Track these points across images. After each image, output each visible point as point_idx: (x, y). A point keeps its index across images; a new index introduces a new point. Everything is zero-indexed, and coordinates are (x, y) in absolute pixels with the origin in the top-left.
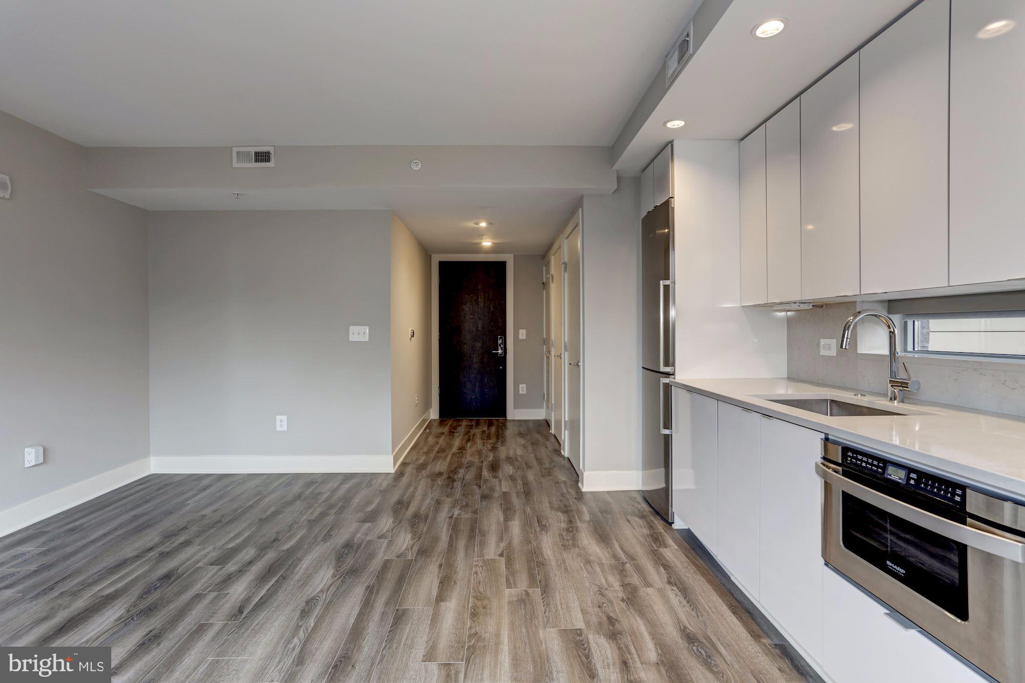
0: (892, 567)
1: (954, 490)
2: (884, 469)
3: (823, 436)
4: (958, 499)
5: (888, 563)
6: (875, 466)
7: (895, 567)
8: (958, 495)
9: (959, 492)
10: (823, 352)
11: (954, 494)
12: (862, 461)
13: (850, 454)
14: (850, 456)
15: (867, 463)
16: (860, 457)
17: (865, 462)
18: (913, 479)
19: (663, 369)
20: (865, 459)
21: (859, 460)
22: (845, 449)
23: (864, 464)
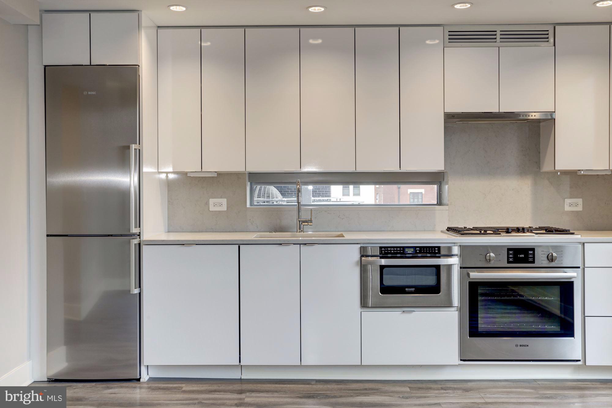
0: (408, 290)
1: (435, 249)
2: (404, 250)
3: (359, 246)
4: (437, 251)
5: (406, 289)
6: (399, 250)
7: (410, 289)
8: (437, 250)
9: (437, 249)
10: (212, 208)
11: (435, 250)
12: (391, 250)
13: (383, 249)
14: (383, 250)
15: (394, 250)
16: (389, 249)
17: (392, 250)
18: (418, 250)
19: (134, 230)
20: (392, 249)
21: (389, 250)
22: (381, 248)
23: (392, 252)
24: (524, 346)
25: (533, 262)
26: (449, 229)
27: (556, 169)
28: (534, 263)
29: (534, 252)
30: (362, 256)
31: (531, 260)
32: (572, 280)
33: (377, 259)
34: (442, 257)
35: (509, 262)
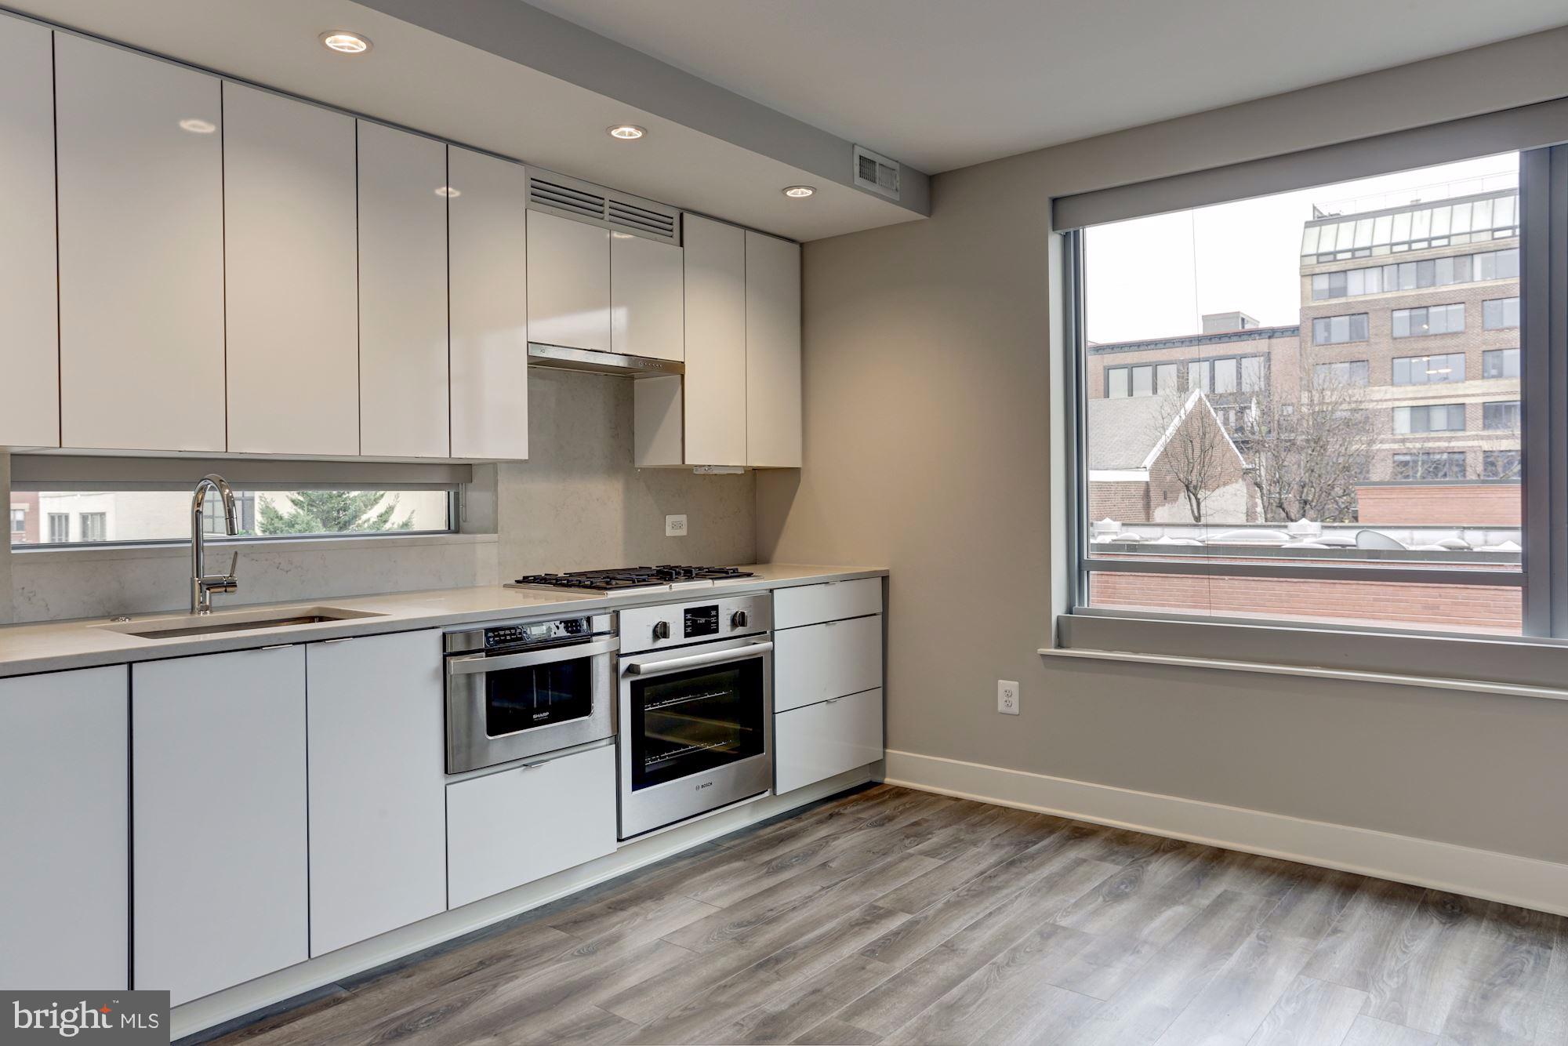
0: (537, 717)
3: (439, 633)
5: (535, 716)
7: (541, 714)
12: (505, 635)
13: (490, 634)
14: (490, 637)
15: (511, 635)
16: (502, 633)
17: (508, 635)
20: (508, 632)
21: (503, 636)
22: (487, 630)
23: (508, 638)
24: (707, 785)
25: (716, 631)
26: (526, 580)
27: (687, 462)
28: (718, 632)
29: (717, 612)
30: (446, 655)
31: (713, 626)
32: (759, 656)
33: (481, 658)
34: (594, 638)
35: (687, 635)
